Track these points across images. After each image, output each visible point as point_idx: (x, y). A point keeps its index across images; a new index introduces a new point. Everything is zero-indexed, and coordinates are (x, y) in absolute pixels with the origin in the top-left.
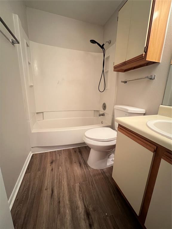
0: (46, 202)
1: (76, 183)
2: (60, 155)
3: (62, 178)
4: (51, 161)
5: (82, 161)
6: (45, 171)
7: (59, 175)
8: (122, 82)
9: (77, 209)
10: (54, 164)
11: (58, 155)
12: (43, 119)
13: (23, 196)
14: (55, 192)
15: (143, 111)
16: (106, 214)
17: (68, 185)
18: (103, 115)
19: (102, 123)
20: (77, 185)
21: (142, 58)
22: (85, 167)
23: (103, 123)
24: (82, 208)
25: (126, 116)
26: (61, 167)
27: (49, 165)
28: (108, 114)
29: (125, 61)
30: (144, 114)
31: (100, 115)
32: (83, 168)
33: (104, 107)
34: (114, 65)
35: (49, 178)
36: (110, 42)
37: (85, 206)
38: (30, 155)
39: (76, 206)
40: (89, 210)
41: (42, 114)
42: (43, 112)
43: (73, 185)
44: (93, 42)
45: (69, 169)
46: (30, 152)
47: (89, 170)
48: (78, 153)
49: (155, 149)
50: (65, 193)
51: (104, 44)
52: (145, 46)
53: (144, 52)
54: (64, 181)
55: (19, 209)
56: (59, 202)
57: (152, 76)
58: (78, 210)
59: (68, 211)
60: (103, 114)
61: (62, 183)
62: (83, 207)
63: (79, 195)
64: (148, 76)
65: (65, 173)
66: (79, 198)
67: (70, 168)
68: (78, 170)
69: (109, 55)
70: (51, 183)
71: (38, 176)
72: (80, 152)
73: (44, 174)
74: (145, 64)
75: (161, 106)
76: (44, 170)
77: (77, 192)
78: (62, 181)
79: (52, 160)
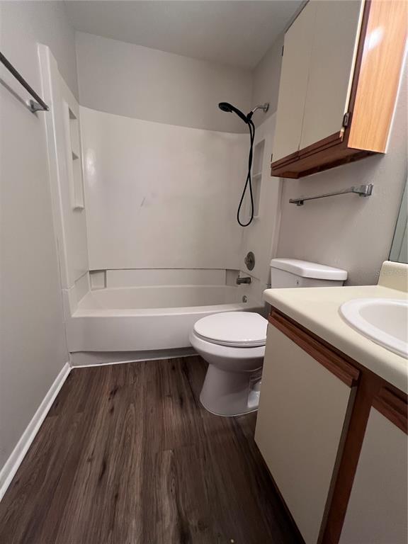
0: (84, 494)
1: (164, 450)
2: (135, 376)
3: (132, 433)
4: (113, 388)
5: (186, 393)
6: (94, 412)
7: (127, 425)
8: (292, 202)
9: (157, 520)
10: (118, 397)
11: (131, 375)
12: (105, 286)
13: (32, 474)
14: (111, 469)
15: (340, 274)
16: (232, 541)
17: (145, 453)
18: (247, 281)
19: (244, 301)
20: (168, 454)
21: (337, 141)
22: (192, 408)
23: (246, 302)
24: (171, 520)
25: (298, 285)
26: (135, 406)
27: (106, 397)
28: (259, 280)
29: (296, 150)
30: (345, 283)
31: (239, 282)
32: (186, 411)
33: (250, 261)
34: (273, 161)
35: (101, 431)
36: (267, 107)
37: (179, 514)
38: (66, 370)
39: (157, 512)
40: (188, 524)
41: (103, 274)
42: (104, 271)
43: (157, 454)
44: (226, 107)
45: (152, 411)
46: (67, 364)
47: (202, 416)
48: (180, 371)
49: (357, 379)
50: (134, 473)
51: (252, 113)
52: (346, 111)
53: (343, 126)
54: (135, 442)
55: (17, 507)
56: (117, 496)
57: (364, 187)
58: (160, 523)
59: (136, 523)
60: (246, 278)
61: (130, 446)
62: (175, 515)
63: (168, 483)
64: (353, 188)
65: (142, 422)
66: (168, 488)
67: (154, 409)
68: (173, 417)
69: (263, 139)
70: (103, 445)
71: (75, 425)
72: (186, 370)
73: (91, 420)
74: (347, 157)
75: (387, 262)
76: (92, 410)
77: (165, 472)
78: (130, 441)
79: (115, 387)
